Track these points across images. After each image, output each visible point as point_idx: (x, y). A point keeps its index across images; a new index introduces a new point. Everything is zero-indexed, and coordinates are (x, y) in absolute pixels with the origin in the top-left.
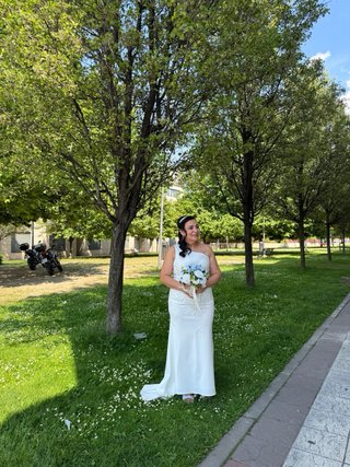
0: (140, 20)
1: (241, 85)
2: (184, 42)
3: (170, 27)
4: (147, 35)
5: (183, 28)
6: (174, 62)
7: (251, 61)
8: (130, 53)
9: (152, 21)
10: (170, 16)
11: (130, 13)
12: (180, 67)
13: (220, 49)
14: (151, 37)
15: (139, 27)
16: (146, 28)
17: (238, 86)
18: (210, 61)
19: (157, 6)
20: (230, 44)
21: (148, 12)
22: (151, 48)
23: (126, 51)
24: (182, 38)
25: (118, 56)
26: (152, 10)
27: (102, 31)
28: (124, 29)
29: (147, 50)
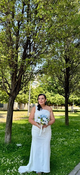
0: (23, 9)
1: (65, 38)
2: (42, 19)
3: (36, 12)
4: (26, 16)
5: (41, 13)
6: (37, 28)
7: (70, 28)
8: (18, 23)
9: (28, 10)
10: (36, 8)
11: (19, 6)
12: (40, 30)
13: (57, 23)
14: (28, 17)
15: (23, 12)
16: (26, 13)
17: (64, 39)
18: (52, 27)
19: (31, 3)
20: (61, 21)
21: (27, 6)
22: (28, 21)
23: (17, 22)
24: (41, 17)
25: (13, 24)
26: (29, 5)
27: (7, 13)
28: (16, 13)
29: (26, 22)
